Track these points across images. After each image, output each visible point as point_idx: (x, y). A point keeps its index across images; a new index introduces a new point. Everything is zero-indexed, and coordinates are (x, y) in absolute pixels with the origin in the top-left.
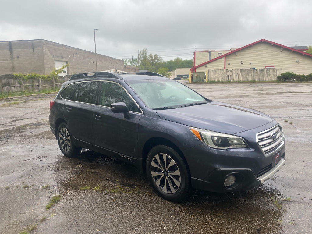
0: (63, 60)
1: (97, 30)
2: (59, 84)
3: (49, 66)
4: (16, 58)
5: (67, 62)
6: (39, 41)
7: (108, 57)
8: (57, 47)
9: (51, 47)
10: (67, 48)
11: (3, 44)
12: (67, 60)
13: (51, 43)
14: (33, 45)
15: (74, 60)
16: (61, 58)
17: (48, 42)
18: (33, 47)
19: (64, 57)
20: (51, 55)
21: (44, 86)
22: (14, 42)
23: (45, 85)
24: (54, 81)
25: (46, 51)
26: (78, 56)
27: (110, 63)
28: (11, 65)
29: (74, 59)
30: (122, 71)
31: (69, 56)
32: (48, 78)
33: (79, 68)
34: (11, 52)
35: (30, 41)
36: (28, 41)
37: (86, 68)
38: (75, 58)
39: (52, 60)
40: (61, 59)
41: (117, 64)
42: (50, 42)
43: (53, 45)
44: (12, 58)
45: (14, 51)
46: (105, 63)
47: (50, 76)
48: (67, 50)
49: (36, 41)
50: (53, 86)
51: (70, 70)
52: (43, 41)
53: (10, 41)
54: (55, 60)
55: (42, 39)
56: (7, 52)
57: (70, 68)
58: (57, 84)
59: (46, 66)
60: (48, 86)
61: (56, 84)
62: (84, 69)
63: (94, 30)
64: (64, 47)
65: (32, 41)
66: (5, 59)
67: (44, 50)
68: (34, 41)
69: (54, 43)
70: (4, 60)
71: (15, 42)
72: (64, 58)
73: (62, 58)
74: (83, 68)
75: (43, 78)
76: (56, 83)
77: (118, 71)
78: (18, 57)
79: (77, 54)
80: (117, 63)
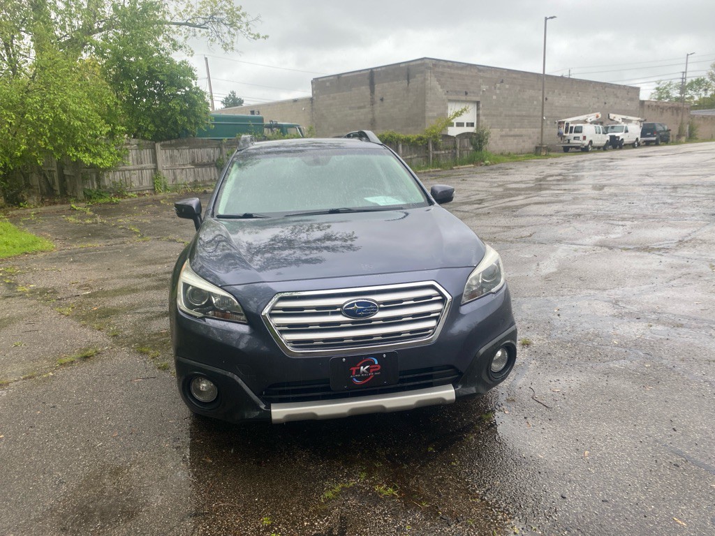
0: (468, 98)
1: (552, 18)
2: (443, 152)
3: (435, 114)
4: (379, 102)
5: (478, 103)
6: (419, 62)
7: (591, 82)
8: (456, 72)
9: (443, 73)
10: (480, 71)
11: (361, 75)
12: (477, 99)
13: (445, 64)
14: (407, 72)
15: (494, 97)
16: (463, 95)
17: (437, 63)
18: (408, 75)
19: (470, 92)
20: (440, 90)
21: (409, 157)
22: (378, 70)
23: (411, 155)
24: (431, 147)
25: (432, 82)
26: (507, 86)
27: (593, 97)
28: (370, 116)
29: (496, 94)
30: (624, 117)
31: (484, 88)
32: (417, 140)
33: (506, 116)
34: (372, 92)
35: (404, 65)
36: (401, 65)
37: (524, 113)
38: (498, 92)
39: (444, 100)
40: (463, 98)
41: (617, 97)
42: (441, 63)
43: (449, 67)
44: (373, 103)
45: (378, 88)
46: (579, 98)
47: (424, 136)
48: (481, 74)
49: (414, 63)
50: (427, 157)
51: (482, 121)
52: (427, 61)
53: (371, 69)
54: (450, 101)
55: (425, 58)
56: (365, 89)
57: (484, 115)
58: (439, 152)
59: (428, 114)
60: (418, 157)
61: (435, 152)
62: (517, 116)
63: (546, 19)
64: (472, 70)
65: (407, 64)
66: (362, 104)
67: (427, 79)
68: (412, 64)
69: (450, 64)
70: (360, 108)
71: (380, 69)
72: (473, 94)
73: (466, 93)
74: (516, 113)
75: (408, 140)
76: (436, 150)
77: (612, 116)
78: (382, 100)
79: (502, 82)
80: (615, 95)
